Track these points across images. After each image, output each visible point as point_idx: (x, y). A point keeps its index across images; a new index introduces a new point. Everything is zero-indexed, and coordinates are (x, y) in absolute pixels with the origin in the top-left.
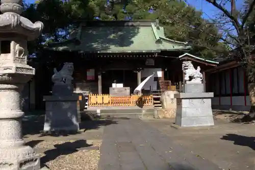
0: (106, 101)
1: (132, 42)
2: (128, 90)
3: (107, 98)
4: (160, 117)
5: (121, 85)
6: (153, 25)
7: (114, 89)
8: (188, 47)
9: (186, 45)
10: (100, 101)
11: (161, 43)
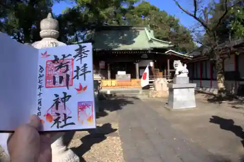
0: (114, 84)
1: (134, 42)
2: (129, 76)
3: (114, 82)
4: (154, 96)
5: (124, 73)
6: (146, 29)
7: (119, 75)
8: (171, 46)
9: (170, 44)
10: (109, 85)
11: (152, 42)
